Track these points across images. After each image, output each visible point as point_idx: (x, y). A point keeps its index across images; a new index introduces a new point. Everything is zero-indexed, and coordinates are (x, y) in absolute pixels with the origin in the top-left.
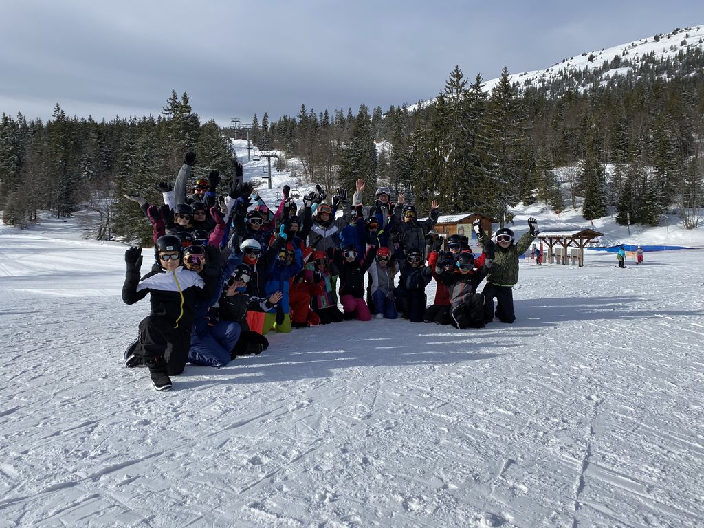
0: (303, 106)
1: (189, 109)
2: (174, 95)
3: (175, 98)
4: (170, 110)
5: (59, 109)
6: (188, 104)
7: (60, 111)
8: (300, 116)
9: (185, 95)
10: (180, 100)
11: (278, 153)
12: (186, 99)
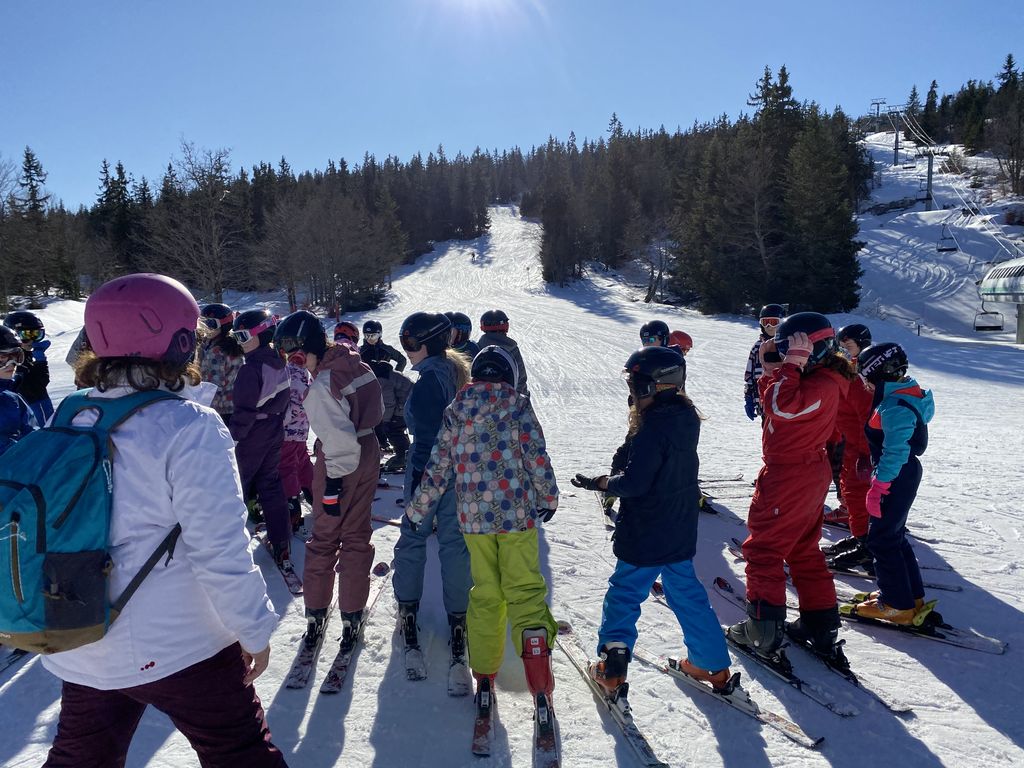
0: (1010, 57)
1: (787, 91)
2: (767, 74)
3: (768, 77)
4: (759, 98)
5: (615, 120)
6: (788, 84)
7: (617, 123)
8: (1003, 76)
9: (783, 69)
10: (775, 80)
11: (950, 148)
12: (784, 76)
